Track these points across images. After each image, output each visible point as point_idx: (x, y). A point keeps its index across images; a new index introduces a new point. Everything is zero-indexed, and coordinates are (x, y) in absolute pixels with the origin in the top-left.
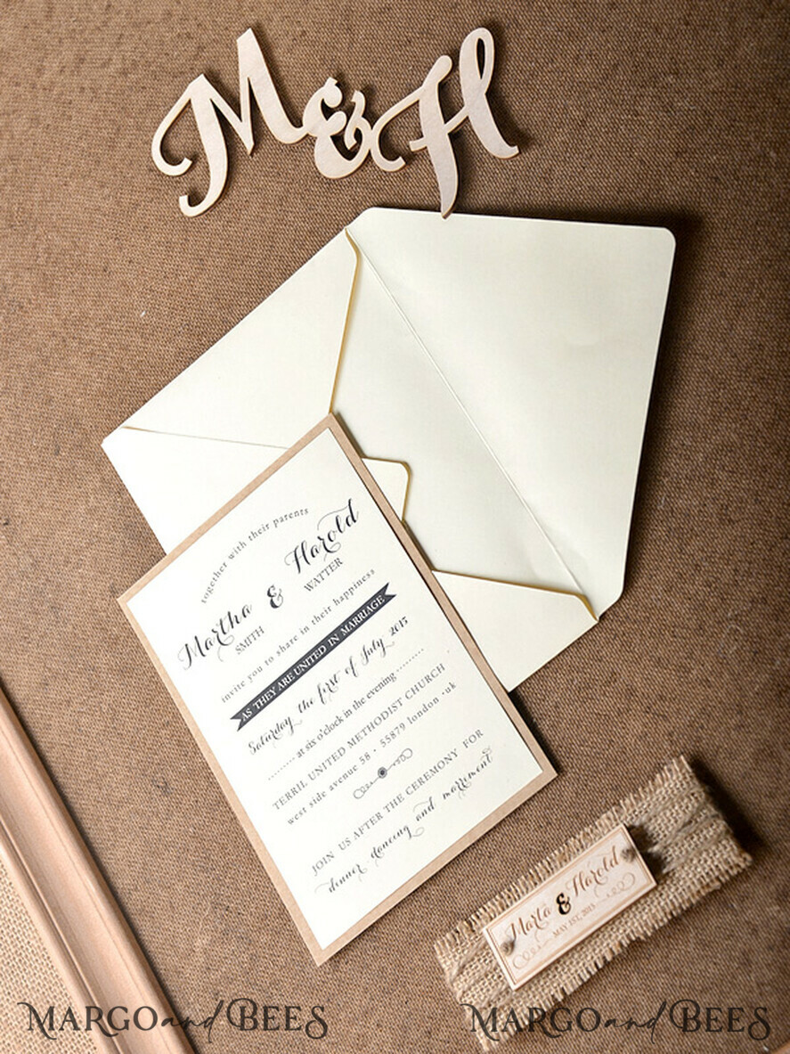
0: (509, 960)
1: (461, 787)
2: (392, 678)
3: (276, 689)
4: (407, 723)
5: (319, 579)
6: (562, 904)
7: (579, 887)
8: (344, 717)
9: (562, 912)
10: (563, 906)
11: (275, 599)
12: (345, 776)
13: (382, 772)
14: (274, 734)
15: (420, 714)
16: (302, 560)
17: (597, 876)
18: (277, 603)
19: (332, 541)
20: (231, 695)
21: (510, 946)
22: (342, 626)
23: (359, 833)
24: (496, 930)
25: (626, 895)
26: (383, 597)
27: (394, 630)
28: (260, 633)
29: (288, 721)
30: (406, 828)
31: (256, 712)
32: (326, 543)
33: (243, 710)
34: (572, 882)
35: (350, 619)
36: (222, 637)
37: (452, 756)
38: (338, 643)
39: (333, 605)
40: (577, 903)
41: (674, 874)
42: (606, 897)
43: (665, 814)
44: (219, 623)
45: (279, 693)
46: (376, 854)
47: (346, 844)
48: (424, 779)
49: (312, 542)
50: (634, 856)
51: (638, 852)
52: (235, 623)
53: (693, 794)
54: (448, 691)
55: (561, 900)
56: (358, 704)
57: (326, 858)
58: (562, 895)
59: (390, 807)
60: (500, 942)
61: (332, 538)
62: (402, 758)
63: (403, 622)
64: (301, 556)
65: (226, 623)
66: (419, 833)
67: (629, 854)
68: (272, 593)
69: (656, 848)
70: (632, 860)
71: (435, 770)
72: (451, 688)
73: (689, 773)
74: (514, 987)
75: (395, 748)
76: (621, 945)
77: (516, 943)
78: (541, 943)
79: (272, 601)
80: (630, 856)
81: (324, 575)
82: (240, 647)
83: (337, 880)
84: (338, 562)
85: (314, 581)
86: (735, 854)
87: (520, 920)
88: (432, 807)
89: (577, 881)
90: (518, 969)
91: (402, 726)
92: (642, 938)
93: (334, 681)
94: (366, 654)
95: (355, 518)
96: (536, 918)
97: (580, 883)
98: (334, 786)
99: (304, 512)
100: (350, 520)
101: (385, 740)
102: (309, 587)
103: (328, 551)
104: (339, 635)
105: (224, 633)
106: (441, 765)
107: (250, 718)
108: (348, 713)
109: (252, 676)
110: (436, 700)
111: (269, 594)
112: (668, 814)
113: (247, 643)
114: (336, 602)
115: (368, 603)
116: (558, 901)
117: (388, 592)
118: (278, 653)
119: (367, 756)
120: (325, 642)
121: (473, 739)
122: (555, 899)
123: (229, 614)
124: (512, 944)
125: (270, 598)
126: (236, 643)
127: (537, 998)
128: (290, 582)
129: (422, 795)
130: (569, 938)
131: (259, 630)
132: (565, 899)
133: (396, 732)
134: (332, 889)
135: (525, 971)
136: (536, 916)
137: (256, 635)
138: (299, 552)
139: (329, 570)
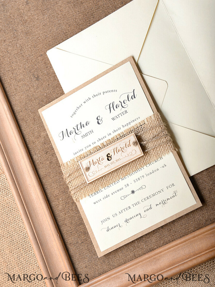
1: (164, 203)
4: (145, 176)
5: (118, 117)
7: (115, 152)
11: (99, 121)
12: (118, 191)
13: (133, 192)
15: (151, 173)
16: (112, 109)
17: (122, 149)
18: (100, 123)
19: (125, 103)
20: (77, 153)
23: (121, 212)
28: (92, 132)
30: (140, 214)
32: (122, 104)
34: (113, 150)
36: (77, 131)
37: (162, 191)
39: (121, 127)
41: (150, 153)
42: (125, 157)
43: (149, 132)
44: (76, 126)
46: (127, 221)
47: (115, 215)
48: (149, 197)
49: (117, 102)
50: (137, 144)
51: (138, 143)
52: (82, 127)
53: (160, 126)
54: (163, 167)
57: (107, 219)
59: (134, 205)
61: (125, 102)
62: (141, 188)
64: (112, 107)
65: (79, 126)
66: (144, 217)
67: (135, 143)
68: (99, 118)
70: (136, 146)
71: (154, 195)
72: (164, 166)
73: (159, 118)
74: (88, 183)
75: (139, 184)
77: (90, 168)
79: (98, 121)
80: (136, 144)
81: (120, 115)
82: (83, 136)
83: (110, 227)
84: (126, 112)
85: (115, 117)
86: (172, 149)
88: (151, 208)
89: (115, 150)
91: (143, 176)
95: (135, 97)
96: (99, 161)
98: (113, 193)
99: (115, 91)
100: (133, 97)
101: (135, 180)
102: (113, 119)
103: (123, 107)
105: (78, 130)
106: (157, 193)
109: (86, 148)
110: (158, 169)
111: (97, 119)
112: (151, 132)
113: (86, 135)
114: (123, 126)
118: (98, 141)
119: (128, 185)
121: (170, 186)
122: (107, 154)
123: (81, 123)
125: (98, 120)
126: (82, 134)
127: (94, 187)
128: (106, 116)
129: (147, 203)
130: (110, 169)
131: (91, 131)
132: (110, 156)
133: (140, 178)
134: (108, 230)
135: (93, 178)
136: (98, 159)
137: (90, 133)
138: (111, 106)
139: (122, 114)
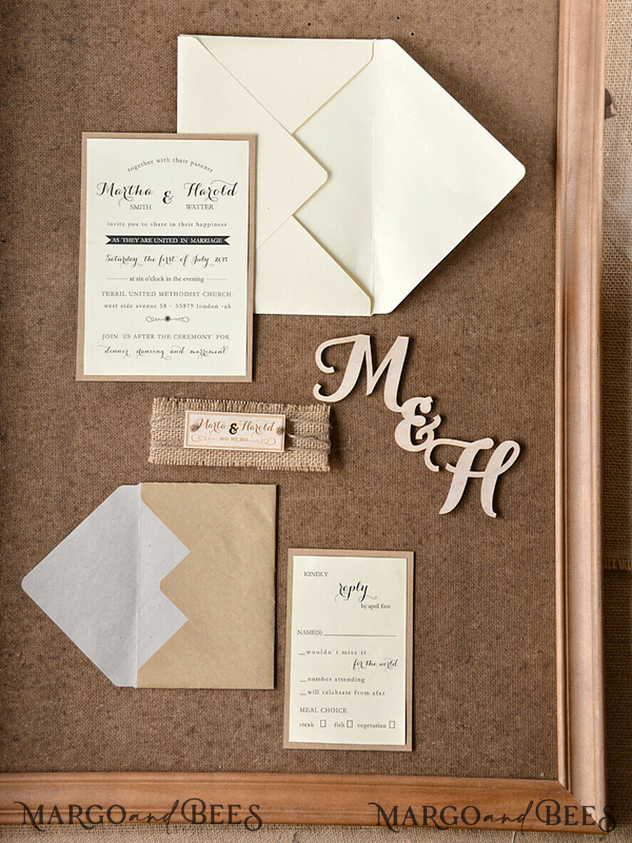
0: (191, 433)
1: (202, 353)
2: (202, 280)
3: (139, 240)
4: (195, 306)
5: (196, 207)
6: (233, 429)
8: (165, 279)
9: (230, 431)
10: (233, 430)
11: (167, 199)
12: (148, 306)
13: (168, 319)
14: (124, 260)
15: (204, 307)
16: (193, 191)
18: (167, 202)
20: (113, 224)
21: (196, 428)
22: (193, 237)
23: (137, 337)
24: (193, 417)
25: (267, 447)
26: (222, 240)
27: (218, 260)
28: (149, 208)
29: (135, 260)
30: (162, 352)
31: (121, 242)
32: (211, 194)
33: (116, 237)
35: (200, 237)
36: (127, 195)
37: (207, 337)
38: (185, 244)
39: (195, 225)
40: (239, 434)
43: (305, 425)
44: (130, 187)
45: (139, 243)
46: (140, 352)
47: (127, 337)
48: (186, 336)
49: (204, 187)
50: (282, 433)
51: (284, 433)
52: (138, 193)
53: (323, 426)
54: (226, 307)
55: (234, 426)
56: (176, 279)
57: (113, 336)
58: (235, 425)
59: (161, 337)
60: (191, 424)
61: (216, 193)
62: (182, 319)
63: (225, 259)
64: (194, 189)
65: (134, 190)
66: (167, 358)
68: (167, 194)
69: (292, 436)
71: (194, 337)
72: (228, 307)
73: (327, 415)
75: (182, 312)
76: (246, 465)
78: (211, 438)
79: (165, 198)
81: (200, 207)
82: (134, 206)
84: (211, 207)
85: (193, 206)
86: (325, 464)
87: (208, 421)
88: (182, 352)
90: (194, 440)
91: (192, 305)
92: (258, 468)
93: (171, 259)
94: (196, 260)
95: (234, 194)
97: (247, 426)
98: (139, 306)
99: (210, 170)
100: (231, 192)
101: (179, 305)
102: (188, 207)
103: (210, 198)
104: (189, 240)
105: (130, 194)
106: (199, 337)
107: (116, 243)
108: (168, 279)
109: (131, 225)
110: (217, 307)
111: (165, 194)
113: (137, 207)
114: (198, 224)
115: (213, 237)
116: (232, 426)
117: (226, 240)
118: (152, 224)
119: (165, 306)
120: (179, 238)
121: (222, 337)
123: (138, 187)
124: (198, 427)
125: (165, 196)
126: (133, 203)
128: (180, 196)
129: (180, 343)
131: (149, 206)
133: (187, 306)
134: (106, 352)
137: (146, 207)
138: (194, 187)
139: (204, 207)
